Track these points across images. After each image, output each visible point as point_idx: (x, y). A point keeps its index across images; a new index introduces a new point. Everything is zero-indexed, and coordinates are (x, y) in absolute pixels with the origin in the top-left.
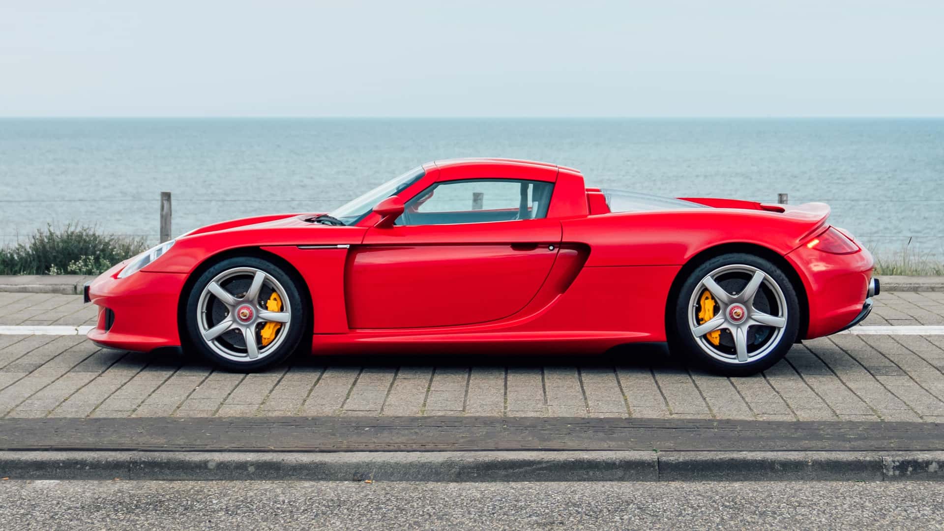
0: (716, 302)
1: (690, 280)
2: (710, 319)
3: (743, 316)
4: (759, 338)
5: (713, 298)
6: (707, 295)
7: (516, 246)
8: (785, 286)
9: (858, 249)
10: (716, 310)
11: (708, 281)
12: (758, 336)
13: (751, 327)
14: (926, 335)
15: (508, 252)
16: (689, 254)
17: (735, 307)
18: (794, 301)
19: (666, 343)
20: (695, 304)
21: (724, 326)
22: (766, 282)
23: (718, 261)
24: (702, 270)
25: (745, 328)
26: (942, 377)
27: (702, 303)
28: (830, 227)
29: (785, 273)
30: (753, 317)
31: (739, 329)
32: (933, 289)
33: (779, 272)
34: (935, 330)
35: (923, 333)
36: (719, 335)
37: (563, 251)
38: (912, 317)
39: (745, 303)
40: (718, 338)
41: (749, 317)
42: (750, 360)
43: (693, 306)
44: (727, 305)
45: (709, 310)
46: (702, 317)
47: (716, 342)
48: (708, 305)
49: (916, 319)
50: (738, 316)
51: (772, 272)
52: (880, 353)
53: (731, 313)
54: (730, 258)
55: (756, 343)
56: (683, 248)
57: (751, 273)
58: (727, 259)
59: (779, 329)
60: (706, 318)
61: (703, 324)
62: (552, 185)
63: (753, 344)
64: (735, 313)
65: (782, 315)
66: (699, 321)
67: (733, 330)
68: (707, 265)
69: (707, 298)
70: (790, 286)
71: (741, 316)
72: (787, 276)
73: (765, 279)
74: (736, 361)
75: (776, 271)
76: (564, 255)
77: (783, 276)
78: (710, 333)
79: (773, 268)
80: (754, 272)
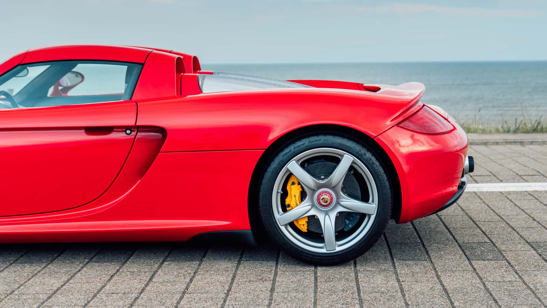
0: (302, 187)
1: (274, 165)
2: (297, 205)
3: (331, 202)
4: (349, 224)
5: (299, 184)
6: (293, 180)
7: (89, 130)
8: (375, 170)
9: (452, 128)
10: (303, 195)
11: (294, 166)
12: (347, 222)
13: (340, 213)
14: (505, 192)
15: (82, 136)
16: (272, 136)
17: (323, 192)
18: (385, 186)
19: (250, 231)
20: (280, 191)
21: (312, 212)
22: (355, 166)
23: (303, 145)
24: (286, 154)
25: (333, 215)
26: (542, 263)
27: (288, 188)
28: (424, 105)
29: (375, 157)
30: (341, 203)
31: (327, 216)
32: (497, 143)
33: (369, 155)
34: (512, 187)
35: (502, 190)
36: (307, 222)
37: (140, 135)
38: (491, 172)
39: (333, 188)
40: (306, 225)
41: (338, 203)
42: (338, 249)
43: (278, 192)
44: (314, 191)
45: (295, 196)
46: (289, 203)
47: (304, 229)
48: (294, 191)
49: (494, 175)
50: (326, 202)
51: (361, 155)
52: (471, 218)
53: (318, 199)
54: (315, 141)
55: (346, 230)
56: (267, 129)
57: (339, 157)
58: (312, 142)
59: (370, 216)
60: (293, 204)
61: (290, 210)
62: (140, 66)
63: (342, 230)
64: (322, 199)
65: (373, 201)
66: (285, 208)
67: (321, 217)
68: (292, 148)
69: (293, 183)
70: (381, 170)
71: (329, 202)
72: (377, 159)
73: (353, 162)
74: (324, 251)
75: (365, 155)
76: (141, 139)
77: (374, 159)
78: (297, 220)
79: (363, 151)
80: (342, 156)
